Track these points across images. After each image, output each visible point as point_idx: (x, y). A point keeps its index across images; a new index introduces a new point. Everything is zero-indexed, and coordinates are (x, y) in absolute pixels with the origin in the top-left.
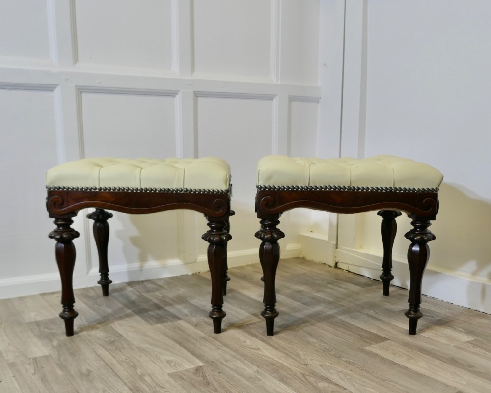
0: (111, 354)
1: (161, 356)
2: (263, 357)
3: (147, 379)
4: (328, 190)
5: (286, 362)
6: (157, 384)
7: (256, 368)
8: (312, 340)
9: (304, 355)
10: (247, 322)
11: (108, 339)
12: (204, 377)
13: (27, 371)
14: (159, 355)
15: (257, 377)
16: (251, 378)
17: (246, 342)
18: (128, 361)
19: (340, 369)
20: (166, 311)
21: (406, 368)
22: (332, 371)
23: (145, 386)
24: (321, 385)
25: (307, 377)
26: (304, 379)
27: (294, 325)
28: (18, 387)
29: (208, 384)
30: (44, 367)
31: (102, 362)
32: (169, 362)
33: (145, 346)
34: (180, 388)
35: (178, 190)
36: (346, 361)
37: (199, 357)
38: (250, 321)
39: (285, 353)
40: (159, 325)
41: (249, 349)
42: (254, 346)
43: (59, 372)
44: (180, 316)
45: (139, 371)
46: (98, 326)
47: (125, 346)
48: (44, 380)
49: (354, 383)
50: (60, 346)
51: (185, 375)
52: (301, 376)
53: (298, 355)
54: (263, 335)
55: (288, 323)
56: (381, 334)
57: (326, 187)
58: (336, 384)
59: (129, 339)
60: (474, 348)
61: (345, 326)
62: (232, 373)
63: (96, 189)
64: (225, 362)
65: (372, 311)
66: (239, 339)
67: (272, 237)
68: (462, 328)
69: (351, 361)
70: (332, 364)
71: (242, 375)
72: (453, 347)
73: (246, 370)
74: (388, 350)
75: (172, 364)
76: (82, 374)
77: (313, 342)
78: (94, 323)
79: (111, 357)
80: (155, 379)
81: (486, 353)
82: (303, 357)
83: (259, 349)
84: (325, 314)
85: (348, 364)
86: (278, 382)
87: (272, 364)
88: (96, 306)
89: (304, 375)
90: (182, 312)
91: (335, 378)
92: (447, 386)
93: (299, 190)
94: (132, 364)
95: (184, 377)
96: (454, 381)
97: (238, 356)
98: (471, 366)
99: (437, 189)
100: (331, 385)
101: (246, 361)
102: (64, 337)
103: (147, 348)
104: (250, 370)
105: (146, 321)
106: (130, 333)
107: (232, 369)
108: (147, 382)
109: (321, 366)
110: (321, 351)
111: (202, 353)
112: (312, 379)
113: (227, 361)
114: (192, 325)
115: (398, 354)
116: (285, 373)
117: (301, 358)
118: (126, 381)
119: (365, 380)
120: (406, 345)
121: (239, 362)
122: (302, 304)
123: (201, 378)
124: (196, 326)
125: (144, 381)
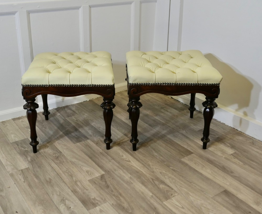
0: (59, 167)
1: (83, 168)
2: (133, 167)
3: (79, 183)
4: (164, 85)
5: (144, 171)
6: (84, 187)
7: (130, 175)
8: (156, 154)
9: (152, 165)
10: (122, 140)
11: (54, 156)
12: (106, 182)
13: (20, 180)
14: (82, 167)
15: (131, 182)
16: (128, 182)
17: (123, 156)
18: (67, 171)
19: (170, 175)
20: (80, 132)
21: (201, 174)
22: (166, 177)
23: (78, 189)
24: (162, 186)
25: (154, 181)
26: (153, 183)
27: (146, 143)
28: (19, 191)
29: (108, 187)
30: (28, 176)
31: (55, 173)
32: (87, 172)
33: (74, 160)
34: (95, 190)
35: (88, 85)
36: (172, 169)
37: (101, 167)
38: (124, 139)
39: (143, 164)
40: (78, 144)
41: (125, 161)
42: (127, 159)
43: (36, 180)
44: (88, 137)
45: (74, 179)
46: (48, 145)
47: (64, 160)
48: (30, 186)
49: (177, 185)
50: (32, 161)
51: (96, 181)
52: (151, 180)
53: (149, 165)
54: (131, 151)
55: (142, 141)
56: (189, 149)
57: (164, 84)
58: (168, 186)
59: (65, 155)
60: (234, 158)
61: (171, 143)
62: (118, 179)
63: (47, 85)
64: (114, 171)
65: (184, 131)
66: (120, 154)
67: (136, 107)
68: (229, 144)
69: (175, 169)
70: (166, 171)
71: (123, 180)
72: (224, 158)
73: (125, 177)
74: (192, 161)
75: (89, 173)
76: (47, 181)
77: (156, 155)
78: (46, 143)
79: (59, 168)
80: (83, 184)
81: (240, 162)
82: (151, 166)
83: (130, 161)
84: (161, 134)
85: (173, 172)
86: (141, 185)
87: (137, 172)
88: (44, 128)
89: (153, 179)
90: (89, 133)
91: (167, 181)
92: (220, 186)
93: (150, 85)
94: (70, 174)
95: (96, 182)
96: (223, 183)
97: (120, 167)
98: (232, 172)
99: (219, 84)
100: (166, 187)
101: (125, 171)
102: (32, 154)
103: (75, 161)
104: (127, 176)
105: (71, 140)
106: (65, 150)
107: (118, 176)
108: (79, 186)
109: (161, 173)
110: (160, 162)
111: (103, 165)
112: (157, 183)
113: (115, 170)
114: (95, 143)
115: (197, 164)
116: (143, 179)
117: (150, 168)
118: (69, 186)
119: (182, 182)
120: (201, 157)
121: (121, 171)
122: (149, 126)
123: (104, 183)
124: (97, 144)
125: (77, 185)
